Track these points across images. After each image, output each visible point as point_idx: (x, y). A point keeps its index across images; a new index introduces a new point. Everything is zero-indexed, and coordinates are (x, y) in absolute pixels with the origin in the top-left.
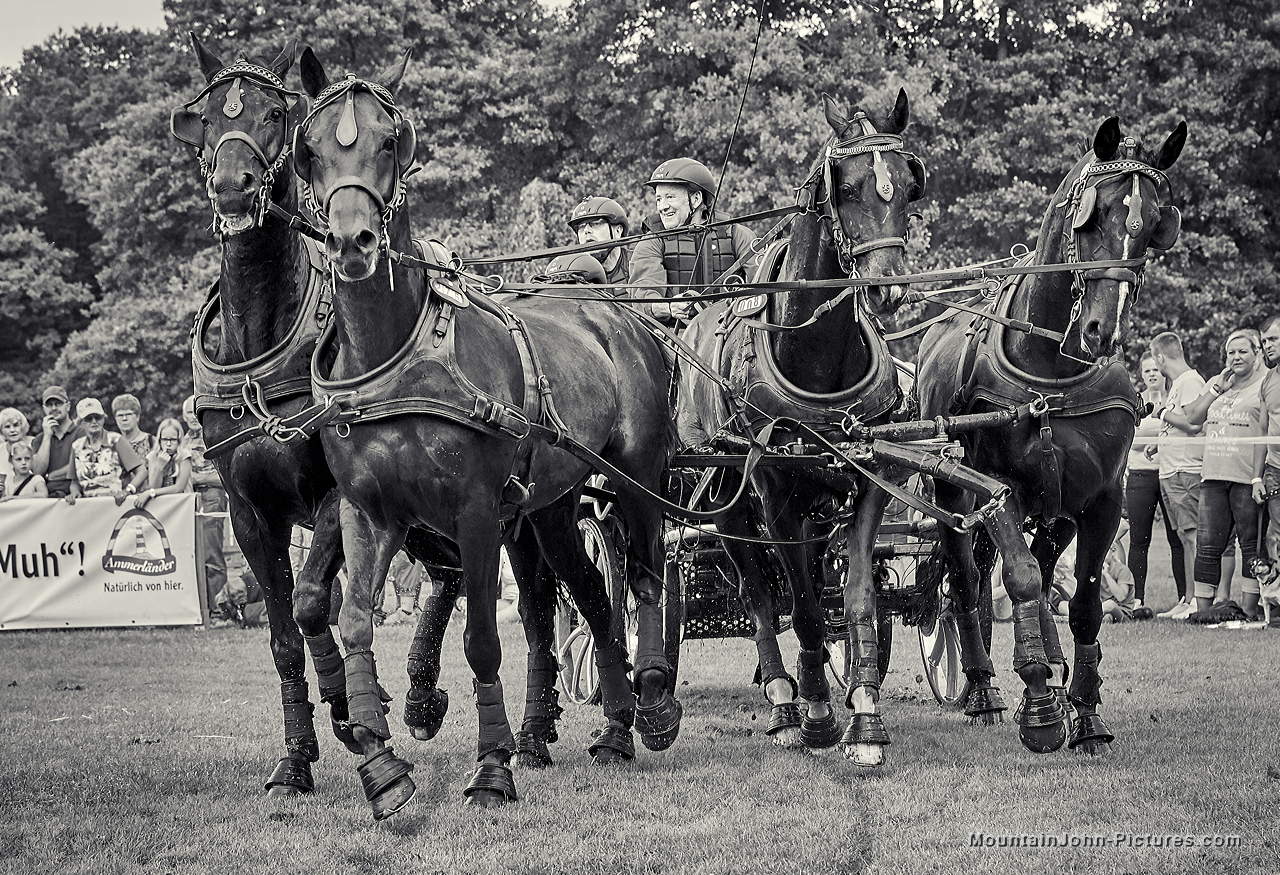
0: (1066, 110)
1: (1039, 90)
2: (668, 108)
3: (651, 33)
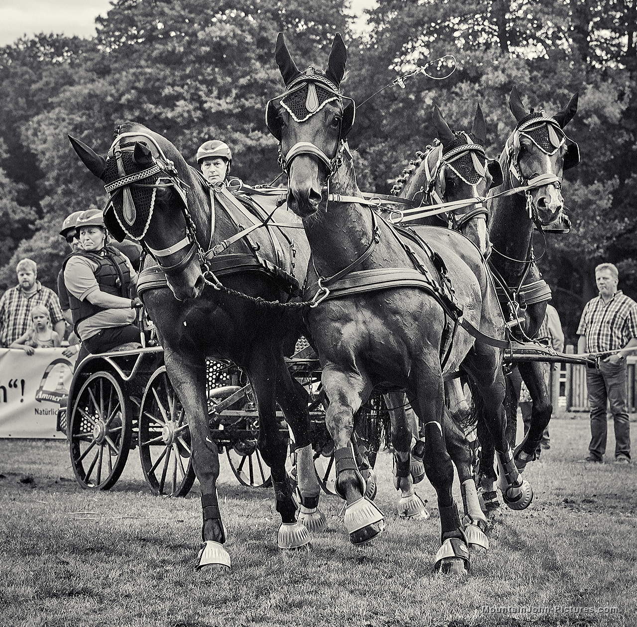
3: (426, 52)
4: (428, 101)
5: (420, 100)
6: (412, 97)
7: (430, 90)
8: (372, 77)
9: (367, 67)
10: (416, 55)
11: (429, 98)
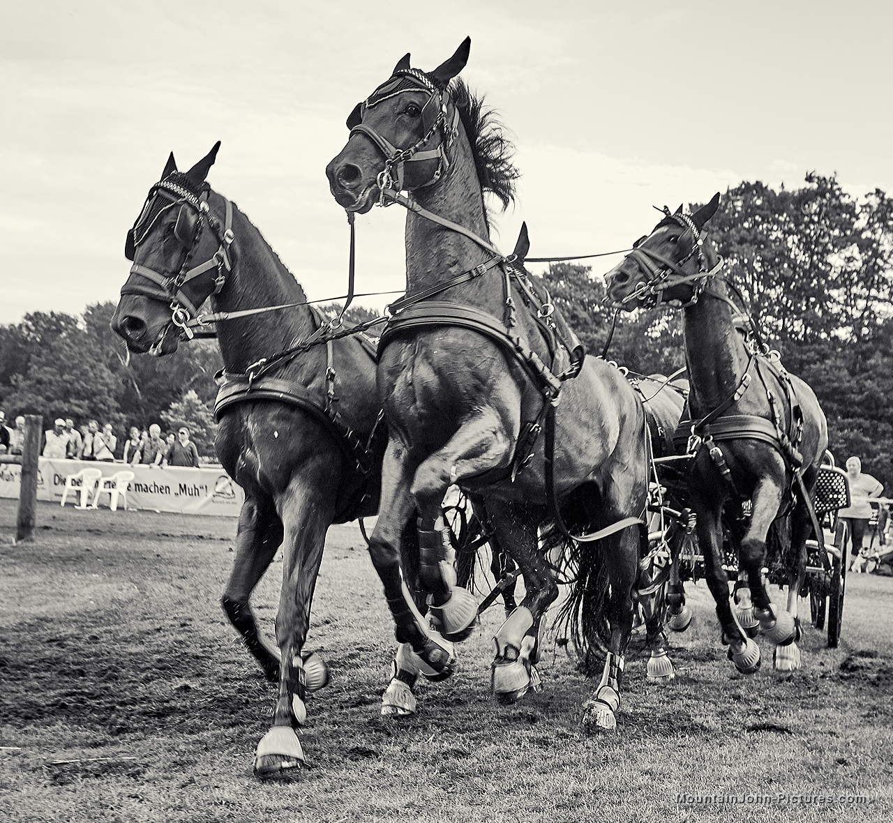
0: (828, 368)
1: (817, 360)
2: (670, 354)
3: (667, 326)
4: (666, 354)
5: (661, 352)
6: (657, 351)
7: (667, 347)
8: (635, 339)
9: (632, 333)
10: (660, 328)
11: (666, 351)
